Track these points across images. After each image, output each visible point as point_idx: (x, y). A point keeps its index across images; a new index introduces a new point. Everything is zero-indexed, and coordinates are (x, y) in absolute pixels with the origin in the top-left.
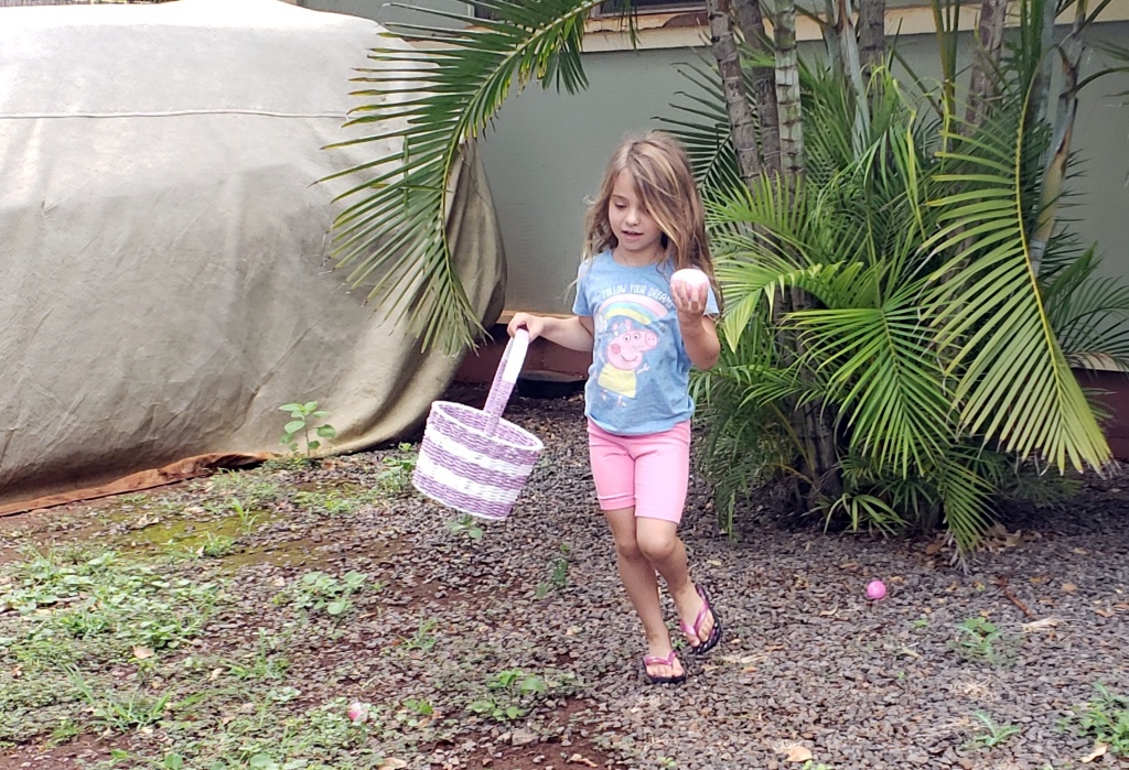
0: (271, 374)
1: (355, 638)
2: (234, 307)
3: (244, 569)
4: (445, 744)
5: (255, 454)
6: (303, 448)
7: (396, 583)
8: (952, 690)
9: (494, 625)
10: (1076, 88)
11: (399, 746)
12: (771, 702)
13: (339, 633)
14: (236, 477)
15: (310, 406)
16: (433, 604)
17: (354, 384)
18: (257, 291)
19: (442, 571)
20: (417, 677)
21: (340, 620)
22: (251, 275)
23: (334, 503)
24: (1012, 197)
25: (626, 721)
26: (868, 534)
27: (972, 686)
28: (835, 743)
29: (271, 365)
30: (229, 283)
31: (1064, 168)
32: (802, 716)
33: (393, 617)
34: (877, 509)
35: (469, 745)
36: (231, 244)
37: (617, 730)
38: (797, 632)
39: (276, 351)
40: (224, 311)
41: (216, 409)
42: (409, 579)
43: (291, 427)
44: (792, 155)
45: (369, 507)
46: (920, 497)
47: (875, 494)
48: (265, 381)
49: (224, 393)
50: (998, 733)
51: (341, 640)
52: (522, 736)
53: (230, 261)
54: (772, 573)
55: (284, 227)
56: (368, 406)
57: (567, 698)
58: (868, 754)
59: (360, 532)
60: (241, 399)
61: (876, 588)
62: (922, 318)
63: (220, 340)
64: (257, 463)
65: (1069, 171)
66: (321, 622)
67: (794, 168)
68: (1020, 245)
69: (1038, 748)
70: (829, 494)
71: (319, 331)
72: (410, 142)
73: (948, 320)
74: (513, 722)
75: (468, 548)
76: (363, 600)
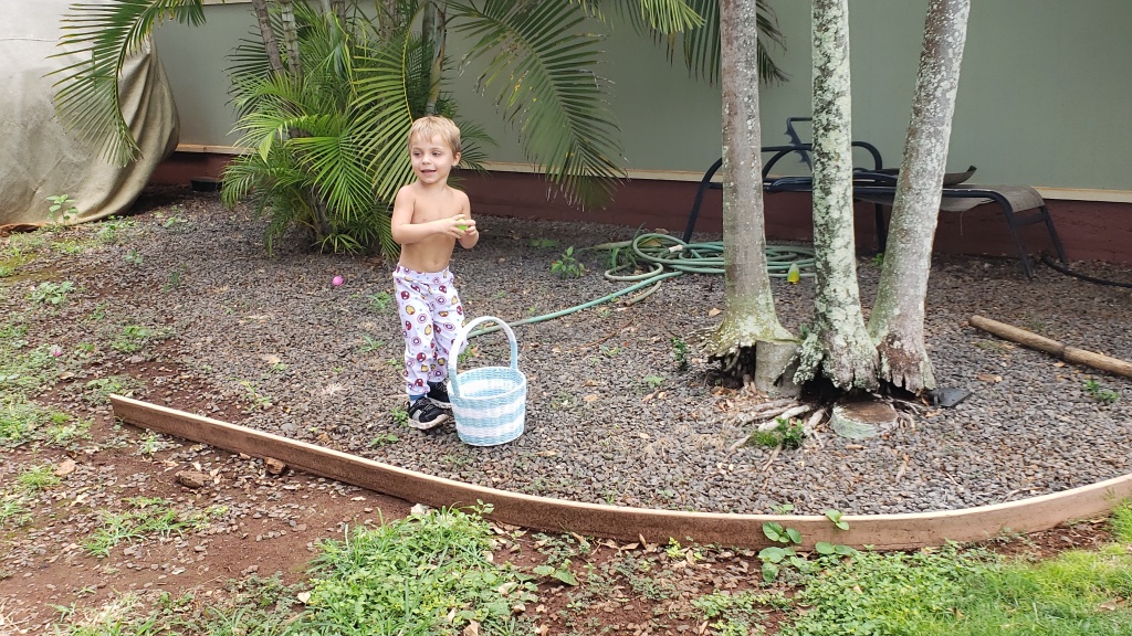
0: (44, 181)
1: (64, 315)
2: (20, 144)
3: (16, 283)
4: (97, 364)
5: (36, 224)
6: (61, 220)
7: (93, 288)
8: (359, 326)
9: (138, 306)
10: (445, 23)
11: (71, 366)
12: (268, 336)
13: (57, 313)
14: (23, 237)
15: (63, 197)
16: (110, 297)
17: (91, 185)
18: (35, 135)
19: (116, 280)
20: (91, 333)
21: (58, 307)
22: (30, 127)
23: (71, 248)
24: (401, 79)
25: (192, 349)
26: (343, 255)
27: (369, 324)
28: (294, 354)
29: (44, 176)
30: (17, 132)
31: (441, 65)
32: (282, 342)
33: (87, 304)
34: (349, 242)
35: (110, 364)
36: (17, 110)
37: (187, 354)
38: (293, 302)
39: (47, 168)
40: (14, 146)
41: (13, 200)
42: (100, 285)
43: (53, 209)
44: (294, 58)
45: (91, 249)
46: (368, 234)
47: (346, 233)
48: (41, 184)
49: (18, 191)
50: (374, 344)
51: (57, 317)
52: (136, 359)
53: (18, 120)
54: (289, 275)
55: (48, 101)
56: (100, 196)
57: (166, 340)
58: (309, 359)
59: (83, 262)
60: (27, 195)
61: (337, 280)
62: (354, 141)
63: (14, 162)
64: (35, 229)
65: (444, 67)
66: (49, 308)
67: (295, 65)
68: (405, 103)
69: (391, 351)
70: (324, 234)
71: (71, 157)
72: (95, 53)
73: (369, 141)
74: (134, 352)
75: (135, 269)
76: (73, 296)
